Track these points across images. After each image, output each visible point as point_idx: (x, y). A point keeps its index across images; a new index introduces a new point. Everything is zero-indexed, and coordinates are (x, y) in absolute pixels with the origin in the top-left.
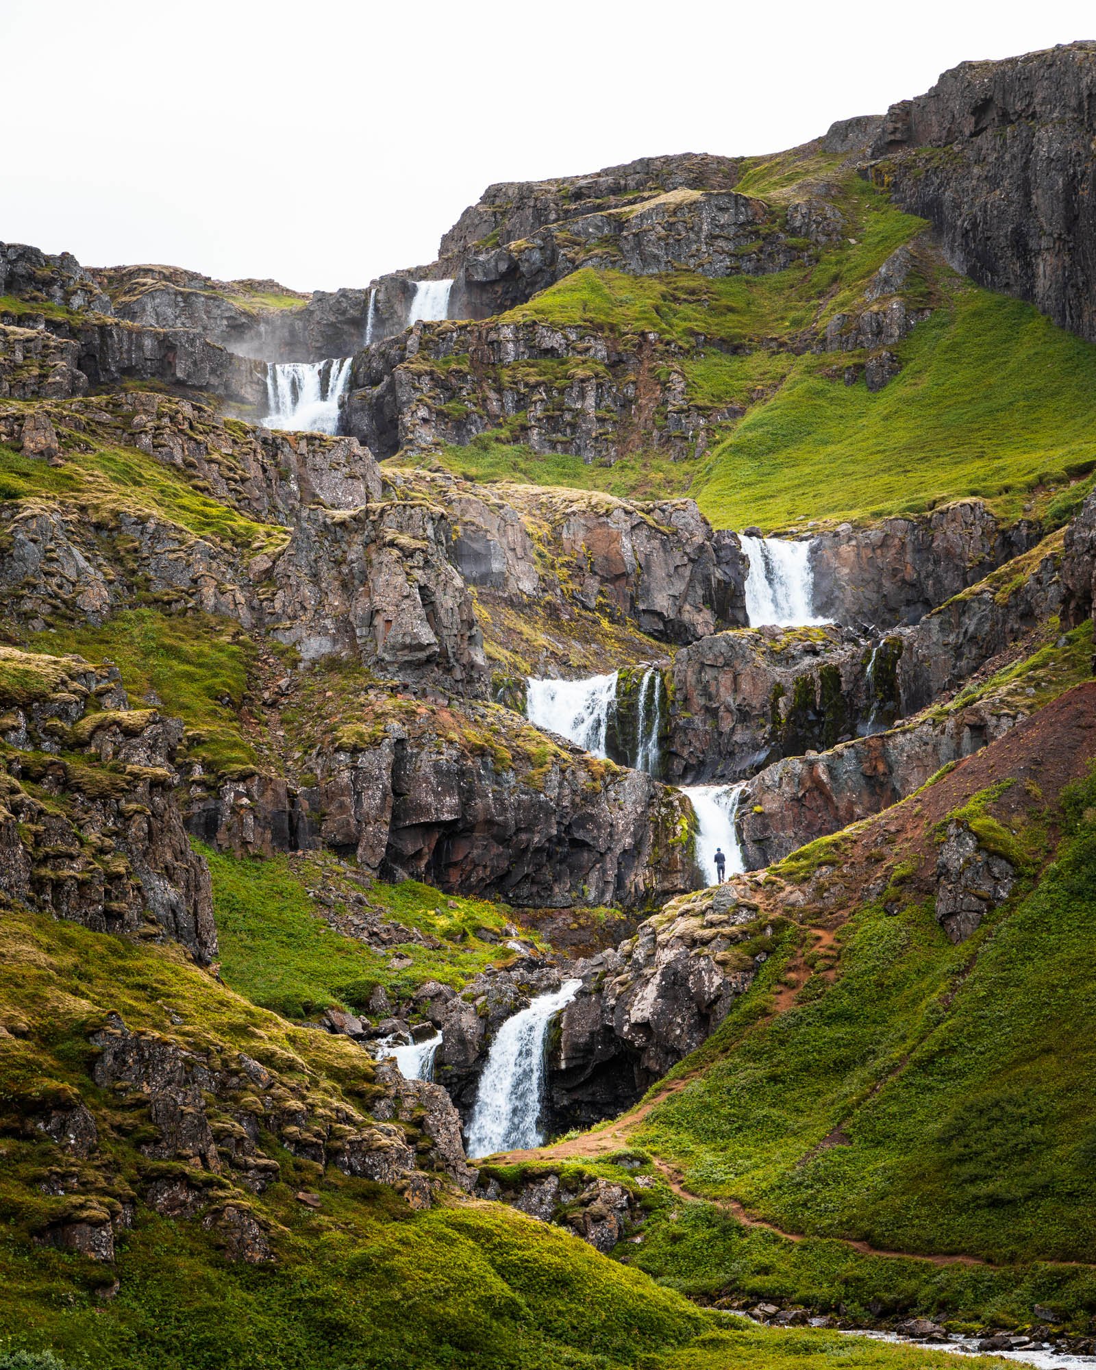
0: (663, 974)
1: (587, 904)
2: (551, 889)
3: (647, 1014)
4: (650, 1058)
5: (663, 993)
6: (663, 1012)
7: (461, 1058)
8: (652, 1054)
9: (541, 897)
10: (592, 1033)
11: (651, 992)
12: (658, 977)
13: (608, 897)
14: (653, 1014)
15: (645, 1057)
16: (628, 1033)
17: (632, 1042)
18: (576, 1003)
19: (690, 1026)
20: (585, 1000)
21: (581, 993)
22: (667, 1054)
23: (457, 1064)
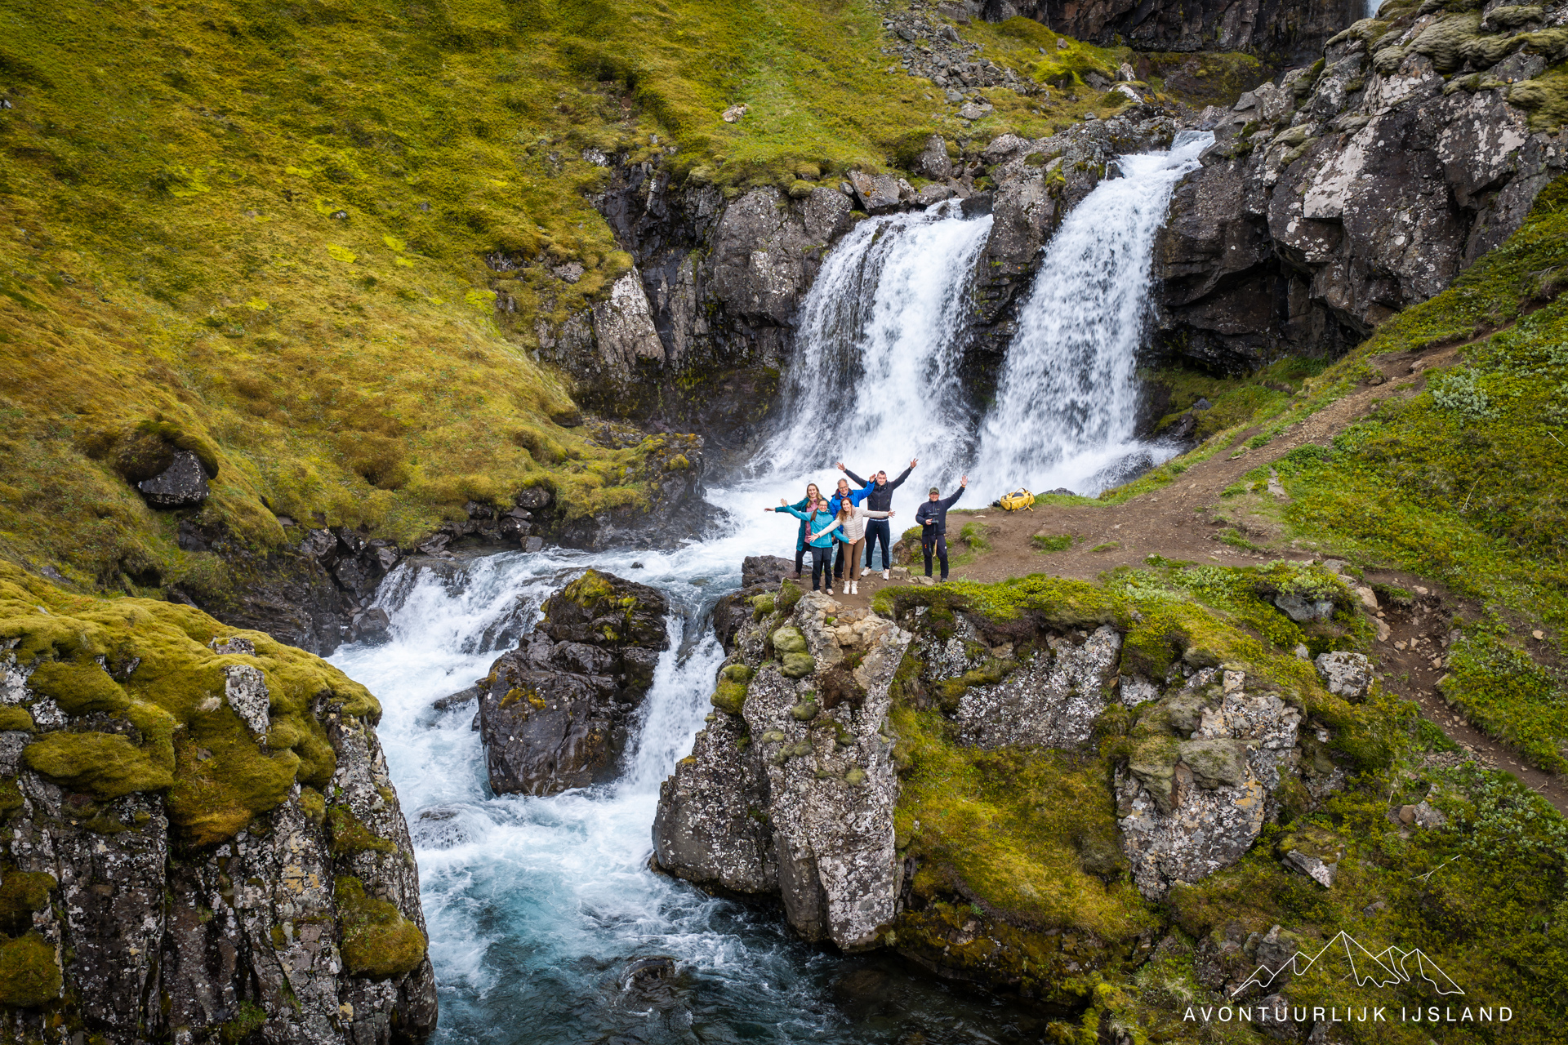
0: (1381, 126)
1: (1219, 49)
2: (1180, 30)
3: (1338, 203)
4: (1330, 284)
5: (1377, 163)
6: (1373, 199)
7: (1017, 251)
8: (1336, 276)
9: (1168, 39)
10: (1223, 225)
11: (1351, 160)
12: (1370, 131)
13: (1244, 39)
14: (1350, 203)
15: (1320, 280)
16: (1294, 236)
17: (1299, 253)
18: (1202, 172)
19: (1428, 231)
20: (1217, 168)
21: (1212, 157)
22: (1369, 279)
23: (1011, 258)
